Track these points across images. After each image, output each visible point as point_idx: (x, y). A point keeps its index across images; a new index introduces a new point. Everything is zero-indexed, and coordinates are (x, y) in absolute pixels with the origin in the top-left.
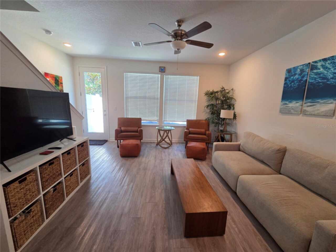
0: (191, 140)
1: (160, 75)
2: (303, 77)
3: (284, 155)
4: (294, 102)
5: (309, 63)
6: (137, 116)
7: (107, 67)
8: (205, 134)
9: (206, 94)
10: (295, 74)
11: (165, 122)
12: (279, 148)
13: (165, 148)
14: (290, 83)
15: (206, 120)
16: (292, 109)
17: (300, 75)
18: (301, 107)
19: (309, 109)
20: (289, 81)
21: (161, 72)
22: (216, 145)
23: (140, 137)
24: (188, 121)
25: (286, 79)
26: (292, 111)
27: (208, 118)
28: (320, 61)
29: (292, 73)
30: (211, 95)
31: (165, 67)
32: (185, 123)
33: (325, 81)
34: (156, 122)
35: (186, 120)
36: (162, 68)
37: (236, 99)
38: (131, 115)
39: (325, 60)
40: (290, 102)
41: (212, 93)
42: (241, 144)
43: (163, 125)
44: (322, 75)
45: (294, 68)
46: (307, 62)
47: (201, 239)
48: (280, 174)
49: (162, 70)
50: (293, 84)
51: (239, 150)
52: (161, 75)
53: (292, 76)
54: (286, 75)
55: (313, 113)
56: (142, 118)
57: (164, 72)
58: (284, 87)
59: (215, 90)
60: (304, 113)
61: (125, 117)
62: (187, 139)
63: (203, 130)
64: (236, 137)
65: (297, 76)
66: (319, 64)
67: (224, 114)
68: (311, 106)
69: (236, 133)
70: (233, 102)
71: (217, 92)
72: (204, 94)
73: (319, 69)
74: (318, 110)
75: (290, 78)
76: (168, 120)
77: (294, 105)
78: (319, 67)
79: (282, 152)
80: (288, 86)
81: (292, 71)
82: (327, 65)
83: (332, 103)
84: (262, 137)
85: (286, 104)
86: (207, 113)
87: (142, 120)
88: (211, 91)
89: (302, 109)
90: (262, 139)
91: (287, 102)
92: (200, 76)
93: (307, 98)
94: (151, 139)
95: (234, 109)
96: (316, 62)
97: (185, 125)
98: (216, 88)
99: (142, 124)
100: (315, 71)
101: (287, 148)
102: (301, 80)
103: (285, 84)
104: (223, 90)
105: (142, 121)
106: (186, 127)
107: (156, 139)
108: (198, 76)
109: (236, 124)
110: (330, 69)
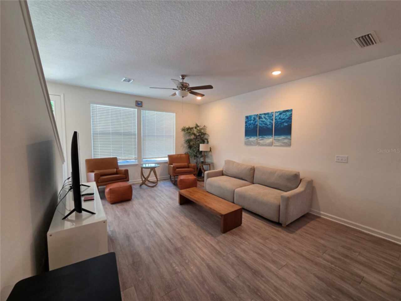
0: (180, 174)
1: (136, 110)
2: (255, 122)
3: (254, 171)
4: (253, 137)
5: (257, 115)
6: (110, 156)
7: (64, 94)
8: (188, 167)
9: (183, 130)
10: (251, 120)
11: (144, 160)
12: (251, 167)
13: (153, 187)
14: (249, 126)
15: (185, 154)
16: (252, 142)
17: (254, 121)
18: (256, 141)
19: (261, 142)
20: (248, 124)
21: (138, 106)
22: (208, 174)
23: (126, 178)
24: (170, 157)
25: (246, 122)
26: (252, 143)
27: (187, 152)
28: (263, 114)
29: (249, 119)
30: (188, 130)
31: (142, 102)
32: (167, 159)
33: (266, 126)
34: (133, 161)
35: (167, 156)
36: (139, 103)
37: (209, 134)
38: (101, 155)
39: (265, 114)
40: (250, 137)
41: (188, 129)
42: (224, 170)
43: (142, 163)
44: (264, 122)
45: (250, 116)
46: (256, 114)
47: (232, 231)
48: (253, 184)
49: (138, 104)
50: (250, 126)
51: (223, 175)
52: (138, 109)
53: (249, 121)
54: (246, 119)
55: (263, 144)
56: (118, 158)
57: (142, 107)
58: (246, 128)
59: (191, 126)
60: (258, 144)
61: (93, 158)
62: (175, 173)
63: (186, 164)
64: (213, 166)
65: (252, 122)
66: (263, 116)
67: (202, 147)
68: (262, 140)
69: (213, 163)
70: (206, 137)
71: (192, 128)
72: (181, 130)
73: (263, 119)
74: (265, 142)
75: (248, 122)
76: (147, 157)
77: (253, 139)
78: (263, 118)
79: (253, 170)
80: (248, 127)
81: (249, 118)
82: (266, 117)
83: (271, 138)
84: (237, 162)
85: (248, 139)
86: (184, 147)
87: (118, 159)
88: (187, 127)
89: (257, 142)
90: (238, 164)
91: (249, 138)
92: (176, 113)
93: (259, 135)
94: (135, 180)
95: (208, 142)
96: (261, 114)
97: (167, 160)
98: (192, 125)
99: (119, 164)
100: (261, 120)
101: (255, 167)
102: (255, 124)
103: (246, 125)
104: (197, 126)
105: (118, 161)
106: (168, 163)
107: (141, 180)
108: (174, 113)
109: (211, 155)
110: (267, 119)
